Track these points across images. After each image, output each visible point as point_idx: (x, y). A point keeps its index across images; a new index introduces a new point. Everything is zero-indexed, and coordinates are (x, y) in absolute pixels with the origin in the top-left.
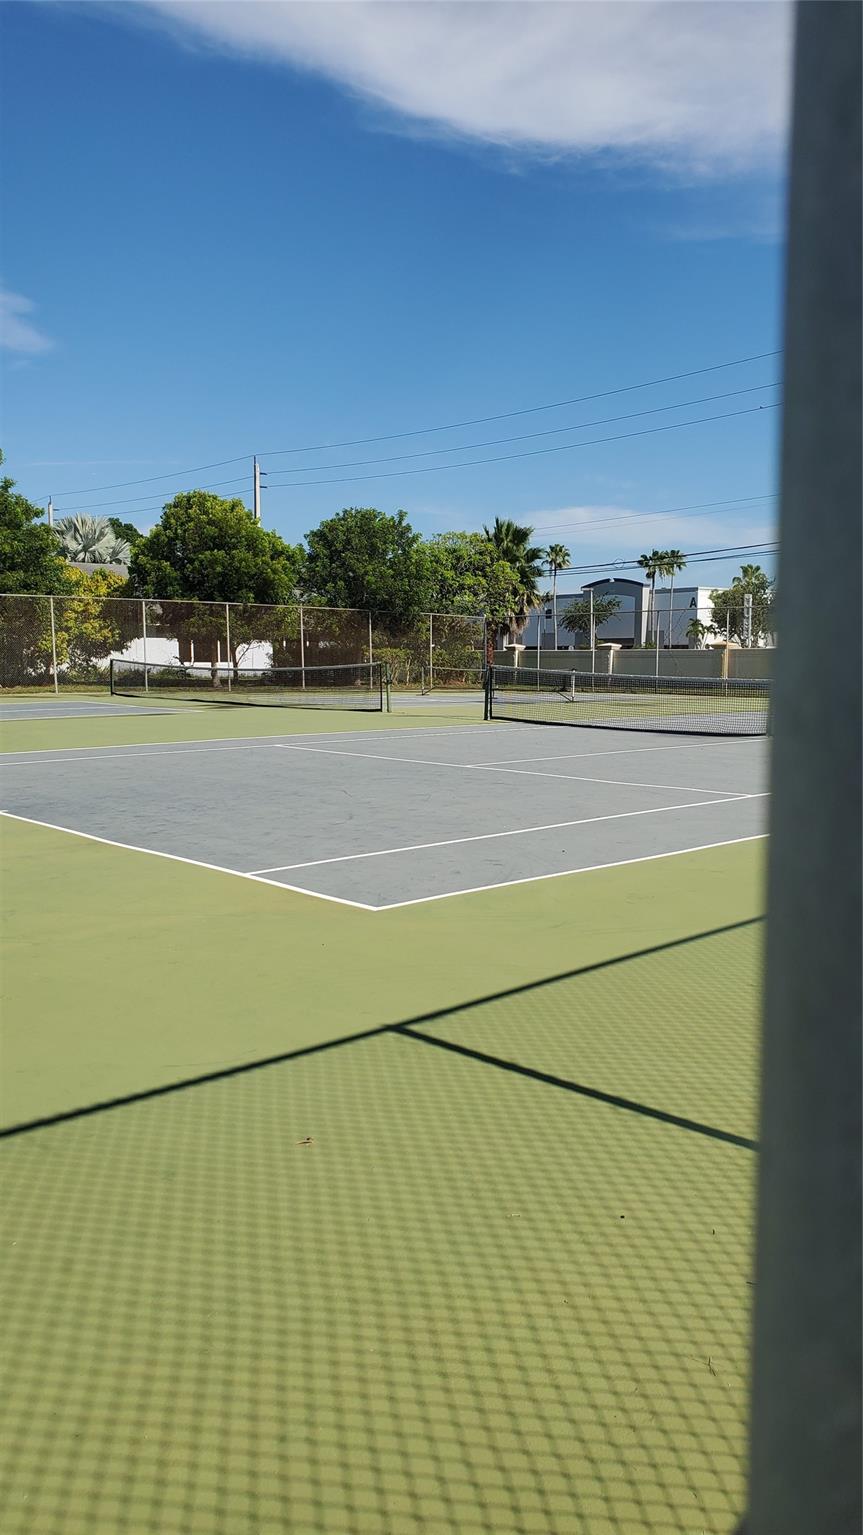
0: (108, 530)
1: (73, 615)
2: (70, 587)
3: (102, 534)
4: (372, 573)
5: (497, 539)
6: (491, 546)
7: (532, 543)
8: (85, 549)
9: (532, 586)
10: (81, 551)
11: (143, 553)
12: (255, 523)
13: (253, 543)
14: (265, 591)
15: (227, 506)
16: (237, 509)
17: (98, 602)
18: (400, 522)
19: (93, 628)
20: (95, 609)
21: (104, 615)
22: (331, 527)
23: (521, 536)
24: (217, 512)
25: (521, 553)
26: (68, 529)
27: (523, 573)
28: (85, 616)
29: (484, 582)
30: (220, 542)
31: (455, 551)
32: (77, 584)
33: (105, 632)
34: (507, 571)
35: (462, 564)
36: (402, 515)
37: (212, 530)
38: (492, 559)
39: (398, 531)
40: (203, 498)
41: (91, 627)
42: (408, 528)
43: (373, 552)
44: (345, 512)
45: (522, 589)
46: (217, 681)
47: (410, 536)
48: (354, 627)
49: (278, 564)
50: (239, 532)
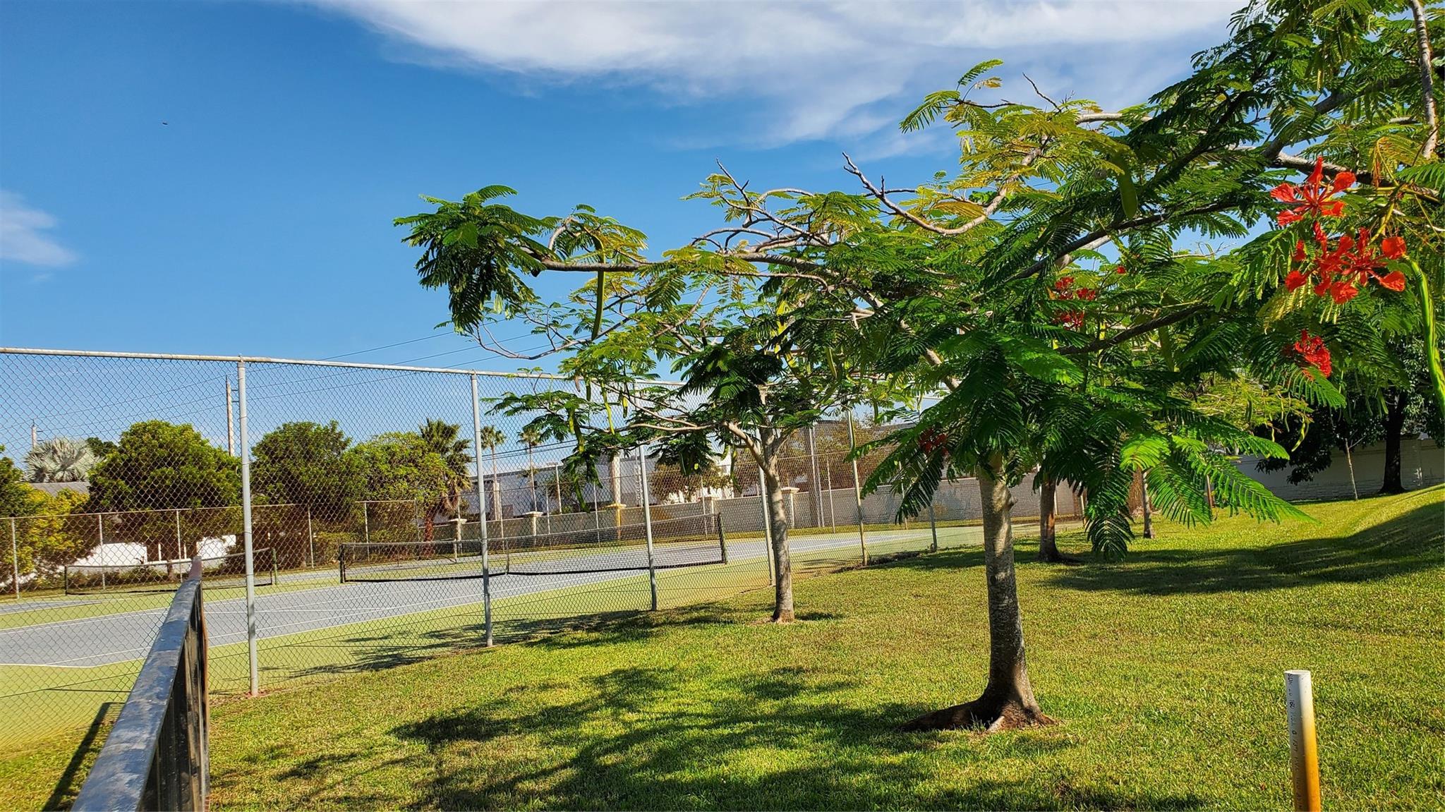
0: (88, 450)
1: (38, 531)
2: (34, 509)
3: (80, 454)
4: (306, 473)
5: (427, 435)
6: (422, 442)
7: (460, 436)
8: (63, 468)
9: (461, 471)
10: (59, 470)
11: (101, 475)
12: (202, 444)
13: (199, 460)
14: (212, 497)
15: (177, 431)
16: (185, 433)
17: (61, 518)
18: (333, 430)
19: (57, 540)
20: (58, 525)
21: (65, 529)
22: (273, 439)
23: (449, 432)
24: (166, 436)
25: (451, 445)
26: (48, 450)
27: (451, 462)
28: (50, 531)
29: (415, 471)
30: (170, 461)
31: (389, 448)
32: (40, 505)
33: (69, 543)
34: (438, 460)
35: (397, 458)
36: (334, 425)
37: (163, 452)
38: (424, 452)
39: (332, 438)
40: (158, 425)
41: (56, 542)
42: (340, 434)
43: (308, 457)
44: (285, 425)
45: (453, 474)
46: (172, 576)
47: (343, 440)
48: (295, 519)
49: (222, 475)
50: (186, 450)
